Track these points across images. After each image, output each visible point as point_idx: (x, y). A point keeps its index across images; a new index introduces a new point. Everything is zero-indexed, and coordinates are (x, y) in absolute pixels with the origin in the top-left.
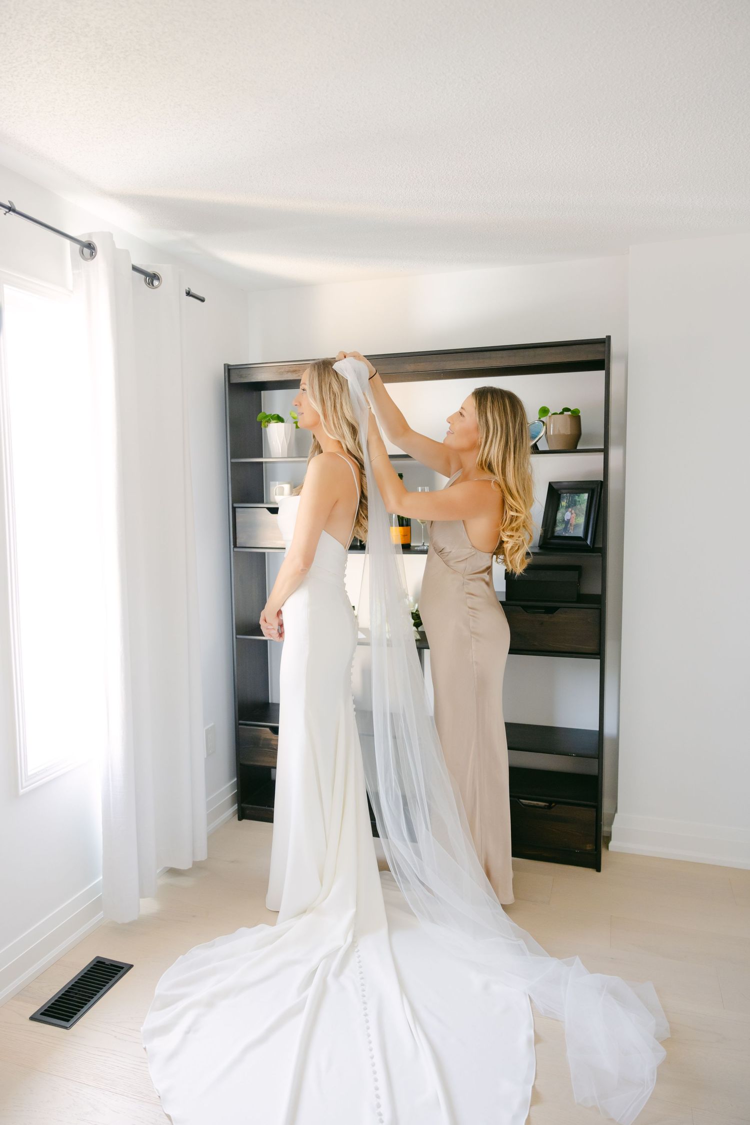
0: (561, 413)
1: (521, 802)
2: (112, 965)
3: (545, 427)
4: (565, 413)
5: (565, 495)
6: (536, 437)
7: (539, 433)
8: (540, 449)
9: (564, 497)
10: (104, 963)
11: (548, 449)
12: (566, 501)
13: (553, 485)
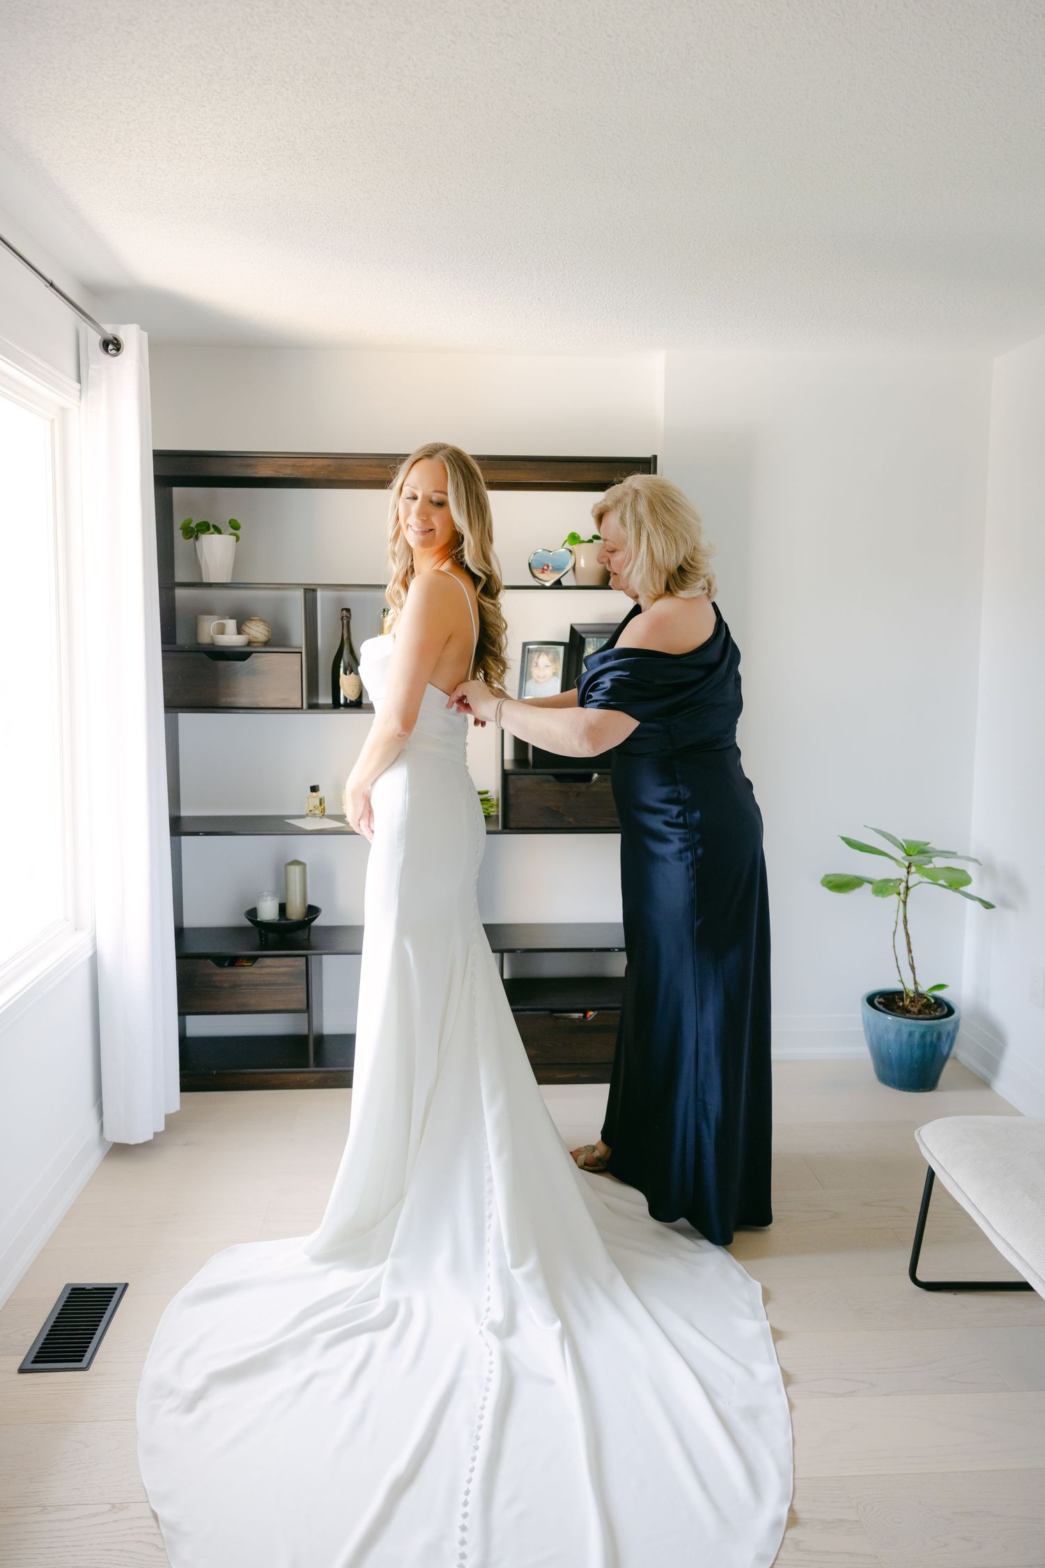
0: (590, 541)
1: (555, 1017)
2: (96, 1289)
3: (573, 557)
4: (595, 541)
5: (591, 639)
6: (564, 569)
7: (567, 564)
8: (564, 583)
9: (590, 643)
10: (84, 1289)
11: (574, 584)
12: (592, 647)
13: (574, 627)
